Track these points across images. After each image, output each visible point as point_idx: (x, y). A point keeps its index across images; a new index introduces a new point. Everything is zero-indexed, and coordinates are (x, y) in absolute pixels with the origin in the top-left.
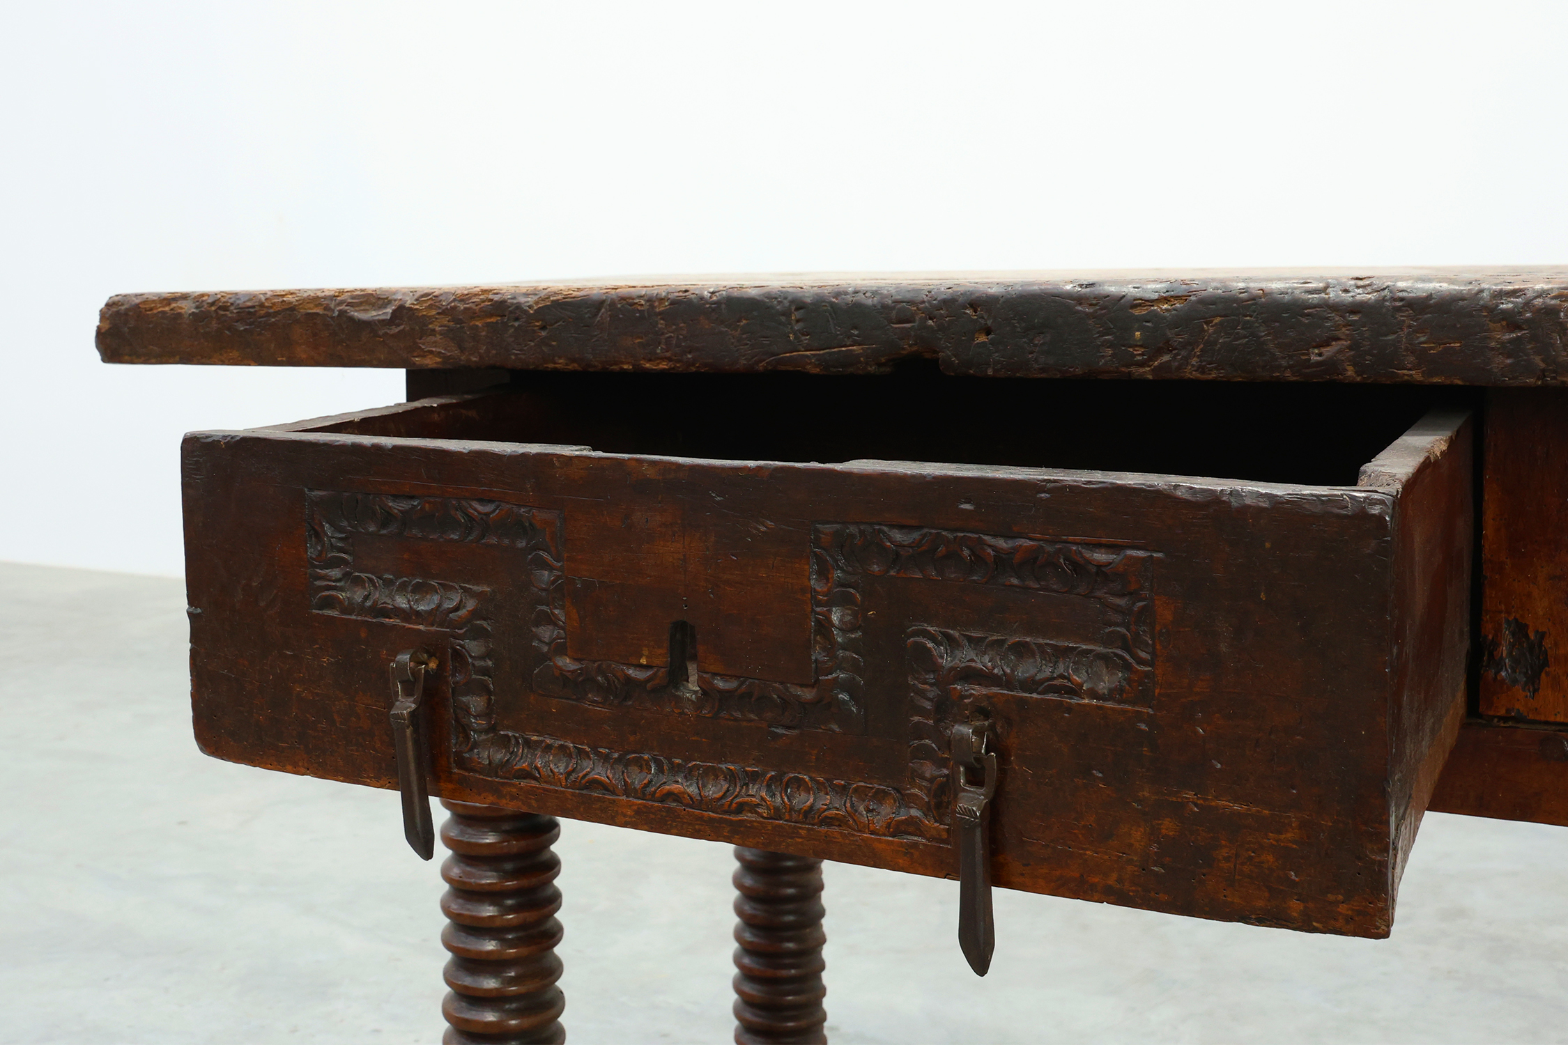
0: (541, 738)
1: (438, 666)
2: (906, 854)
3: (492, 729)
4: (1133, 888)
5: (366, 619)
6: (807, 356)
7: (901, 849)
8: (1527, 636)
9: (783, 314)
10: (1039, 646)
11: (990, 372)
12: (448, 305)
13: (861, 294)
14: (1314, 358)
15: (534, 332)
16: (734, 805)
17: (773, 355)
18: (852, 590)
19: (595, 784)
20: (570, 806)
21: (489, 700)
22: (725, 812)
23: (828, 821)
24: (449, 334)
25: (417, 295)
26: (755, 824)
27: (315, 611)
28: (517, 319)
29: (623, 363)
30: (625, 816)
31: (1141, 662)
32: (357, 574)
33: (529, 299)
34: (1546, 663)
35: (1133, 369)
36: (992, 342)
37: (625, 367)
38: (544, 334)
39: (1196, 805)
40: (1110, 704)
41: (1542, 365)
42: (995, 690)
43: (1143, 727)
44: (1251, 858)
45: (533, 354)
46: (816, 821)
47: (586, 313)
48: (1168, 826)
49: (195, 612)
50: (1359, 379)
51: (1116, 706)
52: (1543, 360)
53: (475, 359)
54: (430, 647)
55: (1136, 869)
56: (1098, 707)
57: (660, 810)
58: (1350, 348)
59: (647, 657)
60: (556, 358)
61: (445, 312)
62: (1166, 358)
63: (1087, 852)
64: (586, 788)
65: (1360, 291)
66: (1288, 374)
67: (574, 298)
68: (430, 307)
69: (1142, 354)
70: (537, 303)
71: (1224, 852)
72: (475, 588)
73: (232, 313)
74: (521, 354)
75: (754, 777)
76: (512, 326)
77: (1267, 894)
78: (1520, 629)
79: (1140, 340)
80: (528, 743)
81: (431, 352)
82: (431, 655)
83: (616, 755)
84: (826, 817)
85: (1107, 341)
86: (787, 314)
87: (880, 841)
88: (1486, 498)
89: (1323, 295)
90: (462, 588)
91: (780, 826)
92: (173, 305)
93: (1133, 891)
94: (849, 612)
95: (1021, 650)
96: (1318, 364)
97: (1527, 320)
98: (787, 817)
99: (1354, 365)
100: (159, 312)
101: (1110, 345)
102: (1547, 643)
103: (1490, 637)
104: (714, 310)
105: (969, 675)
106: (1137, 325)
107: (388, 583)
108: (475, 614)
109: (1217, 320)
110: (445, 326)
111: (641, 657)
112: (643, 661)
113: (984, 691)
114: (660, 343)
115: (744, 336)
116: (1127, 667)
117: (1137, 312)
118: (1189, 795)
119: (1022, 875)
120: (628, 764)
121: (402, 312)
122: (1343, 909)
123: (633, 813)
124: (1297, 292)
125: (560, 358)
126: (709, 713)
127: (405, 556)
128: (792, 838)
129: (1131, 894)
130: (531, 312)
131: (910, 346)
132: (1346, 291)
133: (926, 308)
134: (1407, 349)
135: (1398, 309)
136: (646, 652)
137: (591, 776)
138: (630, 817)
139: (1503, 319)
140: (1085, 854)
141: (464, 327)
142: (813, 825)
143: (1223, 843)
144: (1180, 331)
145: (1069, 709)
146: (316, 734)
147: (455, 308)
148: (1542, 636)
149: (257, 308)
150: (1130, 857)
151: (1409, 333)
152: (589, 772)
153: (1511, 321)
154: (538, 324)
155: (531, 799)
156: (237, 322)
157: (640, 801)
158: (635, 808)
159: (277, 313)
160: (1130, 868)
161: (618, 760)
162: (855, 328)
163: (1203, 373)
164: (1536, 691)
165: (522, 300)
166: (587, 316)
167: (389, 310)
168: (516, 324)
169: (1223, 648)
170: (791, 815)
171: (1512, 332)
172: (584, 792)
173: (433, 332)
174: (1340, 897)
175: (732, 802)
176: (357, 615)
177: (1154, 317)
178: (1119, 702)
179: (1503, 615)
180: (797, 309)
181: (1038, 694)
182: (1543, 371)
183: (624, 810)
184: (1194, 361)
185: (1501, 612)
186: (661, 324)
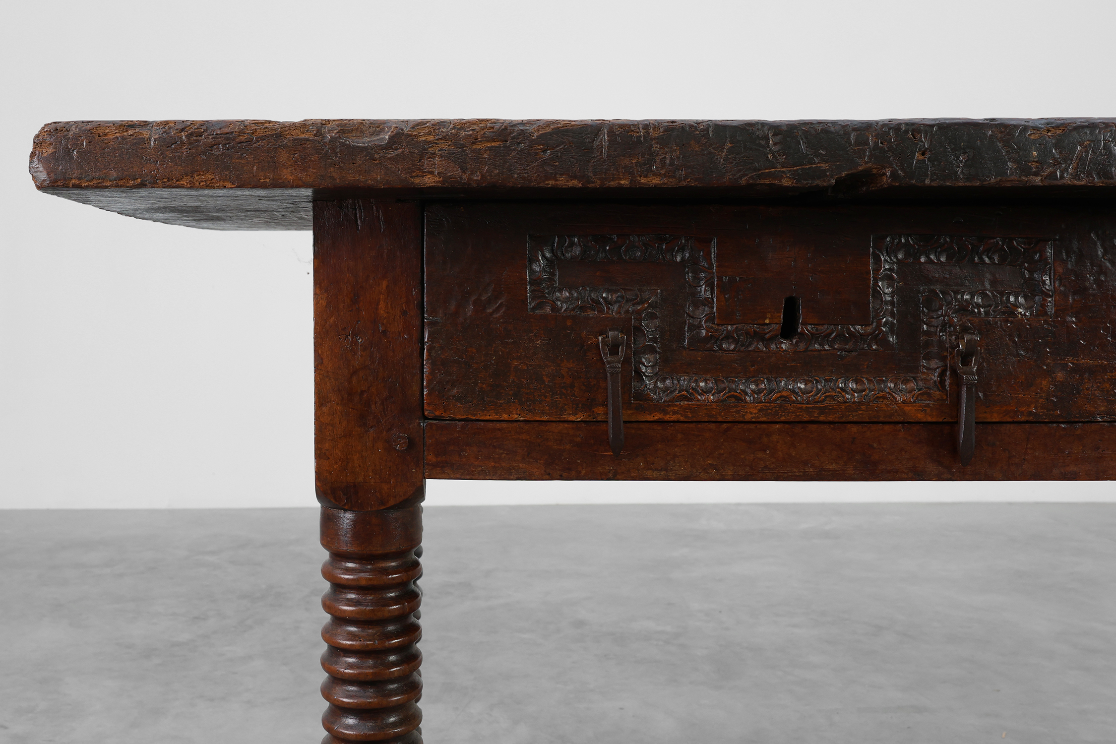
0: (689, 377)
2: (922, 411)
3: (656, 375)
4: (1042, 411)
5: (570, 314)
6: (783, 172)
7: (920, 408)
9: (762, 139)
11: (928, 182)
12: (448, 131)
15: (537, 154)
16: (822, 398)
17: (756, 169)
18: (891, 272)
19: (731, 397)
20: (714, 413)
21: (656, 357)
22: (816, 403)
23: (878, 399)
25: (411, 125)
26: (835, 407)
27: (531, 312)
28: (518, 144)
29: (621, 179)
30: (751, 413)
31: (1046, 295)
32: (561, 287)
33: (532, 126)
35: (1031, 178)
36: (930, 159)
37: (622, 182)
38: (546, 154)
39: (1073, 364)
42: (973, 316)
43: (1048, 327)
44: (1098, 387)
45: (535, 173)
46: (871, 400)
48: (1059, 376)
51: (1035, 318)
54: (619, 327)
55: (1044, 400)
57: (775, 407)
59: (770, 319)
60: (558, 176)
63: (1020, 395)
64: (726, 400)
76: (515, 149)
77: (1106, 404)
79: (1037, 157)
83: (743, 380)
84: (877, 397)
85: (1013, 158)
87: (908, 406)
93: (1042, 412)
101: (1015, 161)
104: (703, 136)
106: (1033, 147)
111: (765, 319)
112: (767, 321)
114: (654, 163)
115: (730, 156)
117: (1033, 137)
118: (1070, 359)
119: (986, 412)
120: (753, 383)
121: (400, 138)
123: (757, 411)
125: (561, 176)
126: (802, 348)
127: (598, 274)
128: (857, 412)
129: (1041, 414)
130: (534, 137)
131: (865, 163)
136: (769, 315)
137: (729, 393)
138: (755, 414)
140: (1019, 397)
141: (465, 151)
142: (869, 403)
145: (1011, 322)
146: (528, 391)
150: (1041, 395)
154: (539, 148)
155: (687, 412)
157: (761, 404)
158: (759, 408)
160: (1041, 400)
161: (745, 382)
162: (823, 149)
166: (588, 141)
167: (386, 136)
168: (519, 148)
172: (725, 403)
175: (821, 396)
176: (563, 312)
178: (1036, 316)
180: (775, 134)
183: (751, 410)
186: (656, 147)
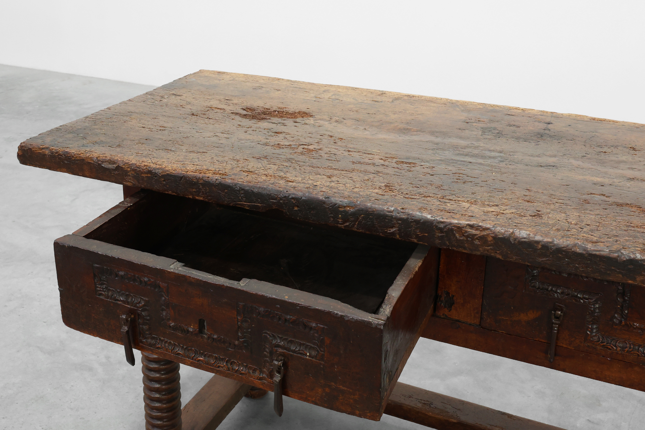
0: (164, 339)
1: (134, 317)
3: (150, 334)
5: (112, 301)
6: (244, 204)
7: (261, 384)
8: (449, 295)
9: (238, 191)
10: (296, 342)
11: (298, 218)
12: (134, 168)
13: (261, 189)
14: (389, 231)
15: (161, 181)
16: (217, 366)
17: (235, 202)
18: (248, 319)
19: (179, 354)
20: (173, 358)
21: (149, 326)
22: (215, 367)
23: (241, 374)
24: (134, 177)
25: (124, 163)
26: (223, 371)
27: (97, 296)
28: (155, 177)
31: (321, 351)
32: (109, 288)
33: (160, 171)
34: (453, 303)
35: (339, 225)
36: (299, 210)
38: (164, 182)
39: (334, 386)
40: (314, 360)
41: (448, 244)
42: (285, 351)
43: (322, 366)
44: (347, 400)
45: (161, 188)
46: (239, 373)
47: (177, 179)
48: (327, 390)
49: (61, 290)
50: (400, 239)
51: (315, 360)
52: (448, 243)
53: (143, 186)
54: (131, 312)
55: (319, 398)
56: (311, 360)
57: (197, 364)
58: (398, 230)
59: (193, 326)
60: (168, 191)
61: (134, 170)
62: (347, 224)
63: (308, 392)
64: (177, 354)
65: (402, 214)
66: (381, 234)
67: (174, 173)
68: (128, 168)
69: (341, 221)
70: (162, 173)
71: (341, 398)
72: (144, 298)
73: (63, 157)
74: (156, 187)
75: (222, 360)
76: (154, 179)
77: (351, 408)
78: (448, 293)
79: (341, 217)
80: (160, 339)
81: (129, 181)
82: (132, 314)
83: (185, 347)
84: (241, 373)
85: (332, 216)
86: (239, 191)
87: (255, 381)
88: (441, 257)
89: (392, 214)
90: (140, 297)
91: (229, 373)
92: (43, 151)
94: (247, 324)
95: (291, 342)
96: (389, 233)
97: (446, 231)
98: (231, 371)
99: (399, 235)
100: (38, 152)
101: (333, 217)
102: (455, 298)
103: (440, 294)
104: (217, 186)
105: (278, 346)
106: (340, 213)
107: (119, 292)
108: (144, 305)
109: (362, 216)
110: (133, 174)
111: (191, 326)
113: (282, 351)
114: (200, 192)
115: (226, 195)
116: (318, 351)
117: (340, 209)
118: (333, 384)
120: (189, 350)
121: (118, 168)
122: (368, 414)
124: (385, 211)
125: (170, 191)
126: (210, 341)
127: (123, 286)
128: (233, 376)
130: (160, 175)
131: (275, 207)
132: (398, 213)
133: (280, 197)
134: (413, 233)
135: (411, 222)
136: (193, 325)
137: (178, 352)
138: (189, 364)
139: (439, 230)
141: (139, 176)
142: (238, 374)
143: (341, 395)
144: (352, 217)
145: (303, 359)
146: (99, 328)
147: (136, 170)
148: (453, 296)
149: (71, 157)
150: (318, 395)
151: (414, 229)
152: (177, 351)
153: (441, 230)
154: (162, 179)
156: (65, 160)
157: (191, 360)
158: (191, 362)
159: (78, 160)
161: (186, 348)
162: (259, 199)
163: (358, 230)
164: (451, 310)
165: (157, 171)
167: (115, 166)
168: (156, 178)
169: (342, 352)
170: (232, 371)
171: (441, 234)
172: (176, 355)
173: (129, 176)
174: (368, 412)
175: (216, 365)
176: (110, 299)
177: (346, 212)
178: (316, 359)
179: (444, 289)
180: (242, 190)
181: (296, 354)
182: (449, 245)
184: (355, 226)
185: (443, 288)
186: (201, 187)
